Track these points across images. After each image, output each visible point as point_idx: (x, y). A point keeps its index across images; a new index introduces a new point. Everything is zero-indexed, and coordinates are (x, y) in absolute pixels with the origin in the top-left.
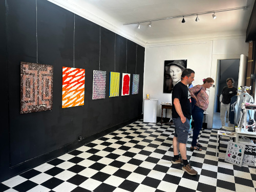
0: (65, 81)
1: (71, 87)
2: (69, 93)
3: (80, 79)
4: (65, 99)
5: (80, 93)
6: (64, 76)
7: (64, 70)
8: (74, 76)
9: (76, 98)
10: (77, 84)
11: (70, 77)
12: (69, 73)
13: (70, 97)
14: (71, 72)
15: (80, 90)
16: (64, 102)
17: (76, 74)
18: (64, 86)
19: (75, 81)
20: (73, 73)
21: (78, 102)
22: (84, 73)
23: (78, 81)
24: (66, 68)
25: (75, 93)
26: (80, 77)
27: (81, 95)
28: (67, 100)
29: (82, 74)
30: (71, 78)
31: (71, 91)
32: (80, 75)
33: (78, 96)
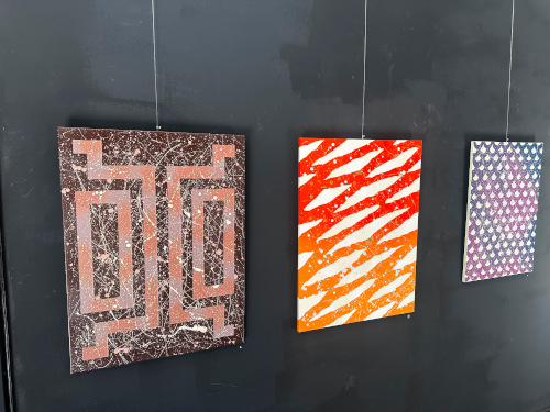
0: (308, 208)
1: (347, 232)
2: (333, 260)
3: (395, 188)
4: (313, 290)
5: (396, 257)
6: (304, 180)
7: (304, 151)
8: (359, 180)
9: (370, 283)
10: (377, 215)
11: (336, 182)
12: (331, 166)
13: (335, 279)
14: (345, 160)
15: (392, 243)
16: (304, 305)
17: (372, 165)
18: (303, 228)
19: (367, 202)
20: (356, 166)
21: (382, 302)
22: (415, 158)
23: (380, 198)
24: (315, 145)
25: (362, 260)
26: (393, 180)
27: (400, 265)
28: (322, 294)
29: (407, 166)
30: (343, 188)
31: (343, 252)
32: (395, 172)
33: (384, 273)
